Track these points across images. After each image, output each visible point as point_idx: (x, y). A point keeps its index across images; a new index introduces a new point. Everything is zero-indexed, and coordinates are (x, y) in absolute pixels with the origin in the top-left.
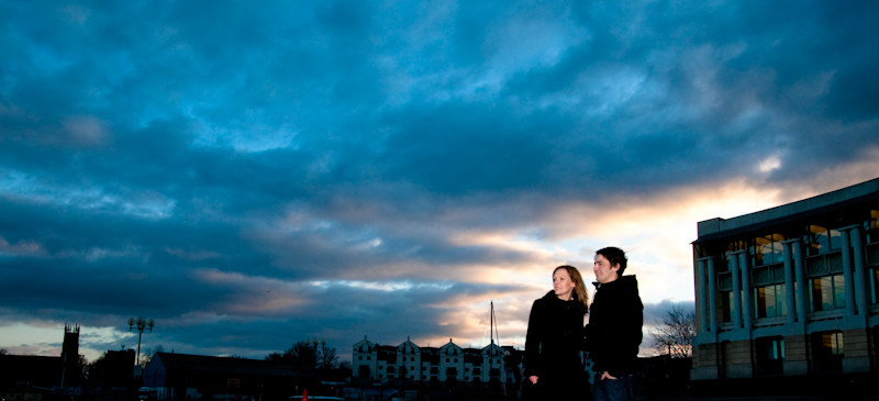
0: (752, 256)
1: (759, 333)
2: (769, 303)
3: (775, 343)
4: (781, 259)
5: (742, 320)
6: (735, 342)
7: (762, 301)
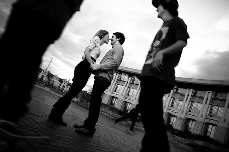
0: (119, 77)
1: (113, 95)
2: (118, 89)
3: (115, 99)
4: (125, 80)
5: (110, 90)
6: (107, 94)
7: (117, 88)
